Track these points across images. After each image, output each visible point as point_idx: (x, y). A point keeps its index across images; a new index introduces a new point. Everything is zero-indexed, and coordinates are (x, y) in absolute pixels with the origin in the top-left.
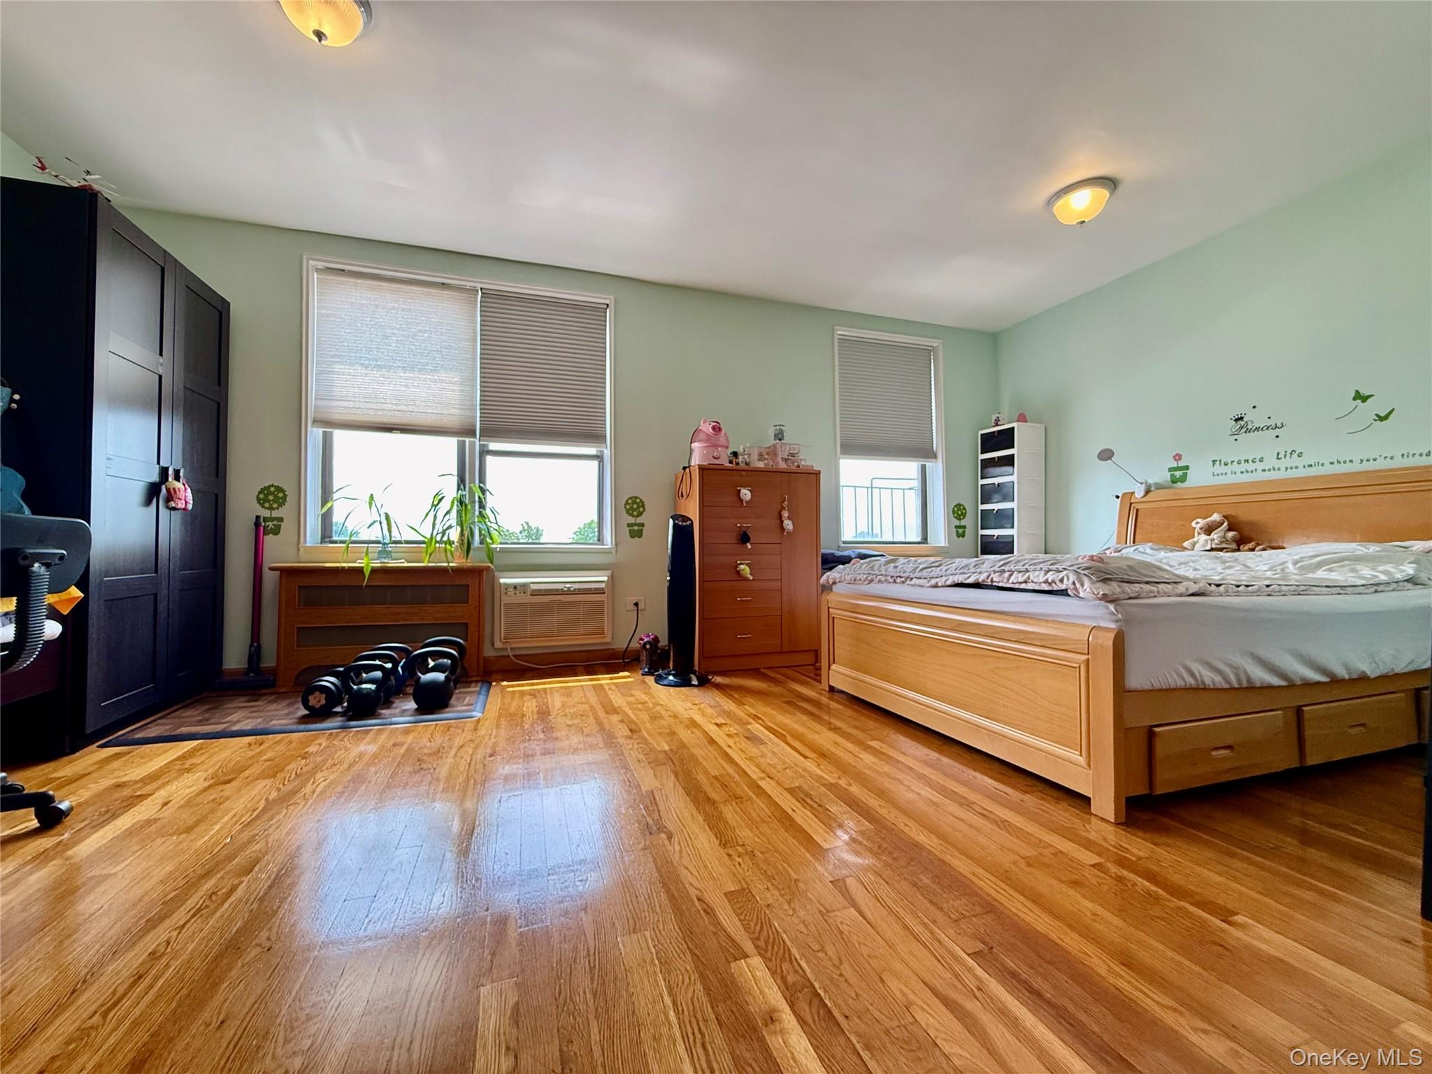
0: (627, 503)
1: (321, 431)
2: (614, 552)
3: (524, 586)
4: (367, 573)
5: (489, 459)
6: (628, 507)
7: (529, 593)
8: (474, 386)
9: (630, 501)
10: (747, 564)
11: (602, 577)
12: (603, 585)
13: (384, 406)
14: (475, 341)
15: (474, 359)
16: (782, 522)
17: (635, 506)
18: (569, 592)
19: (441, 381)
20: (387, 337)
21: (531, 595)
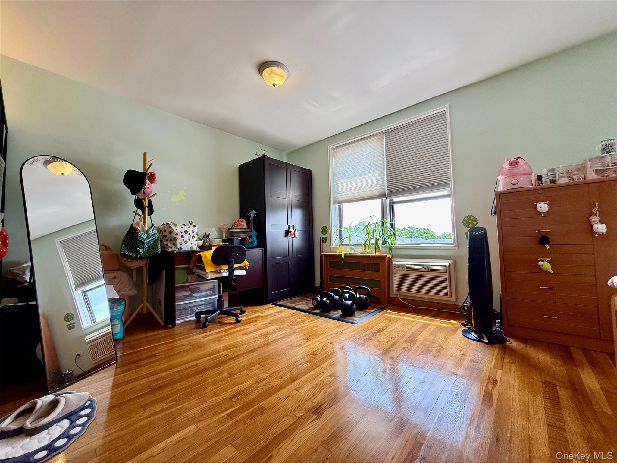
0: (464, 220)
1: (338, 205)
2: (457, 248)
3: (403, 265)
4: (343, 257)
5: (396, 206)
6: (465, 222)
7: (406, 269)
8: (384, 175)
9: (466, 219)
10: (548, 262)
11: (446, 263)
12: (445, 268)
13: (353, 192)
14: (383, 155)
15: (383, 163)
16: (592, 226)
17: (470, 221)
18: (425, 270)
19: (371, 177)
20: (352, 165)
21: (407, 270)
